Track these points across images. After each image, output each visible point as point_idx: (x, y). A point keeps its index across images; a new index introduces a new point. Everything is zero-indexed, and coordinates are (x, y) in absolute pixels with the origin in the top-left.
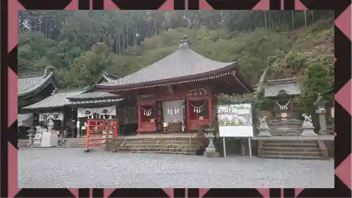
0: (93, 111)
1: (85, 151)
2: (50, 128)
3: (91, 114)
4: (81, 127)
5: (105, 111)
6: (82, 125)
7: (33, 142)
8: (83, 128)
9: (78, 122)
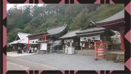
0: (87, 38)
1: (95, 60)
2: (71, 46)
3: (87, 39)
4: (82, 46)
5: (94, 38)
6: (82, 45)
7: (65, 51)
8: (83, 46)
9: (81, 44)
